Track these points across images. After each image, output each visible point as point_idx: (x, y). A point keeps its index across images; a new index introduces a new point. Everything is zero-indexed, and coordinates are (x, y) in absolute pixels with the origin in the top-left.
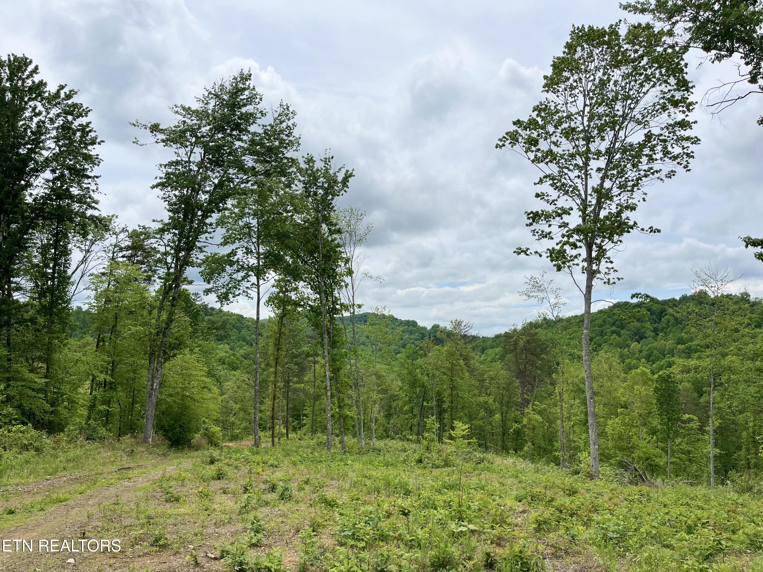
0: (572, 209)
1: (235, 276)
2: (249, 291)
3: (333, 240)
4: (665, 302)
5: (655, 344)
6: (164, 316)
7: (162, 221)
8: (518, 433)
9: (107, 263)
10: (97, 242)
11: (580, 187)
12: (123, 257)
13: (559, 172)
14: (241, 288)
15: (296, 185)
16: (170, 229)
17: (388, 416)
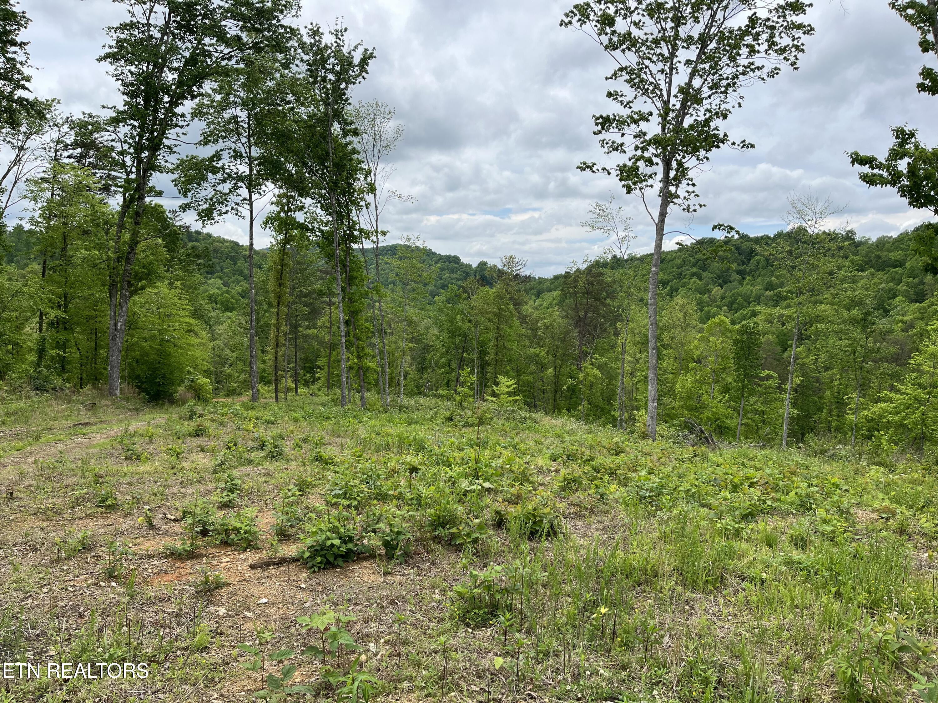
0: (651, 114)
1: (219, 188)
2: (239, 208)
3: (347, 144)
4: (757, 240)
5: (741, 289)
6: (127, 236)
7: (115, 107)
8: (572, 390)
9: (47, 165)
10: (33, 137)
11: (663, 86)
12: (69, 157)
13: (639, 63)
14: (229, 204)
15: (297, 66)
16: (126, 119)
17: (421, 370)
